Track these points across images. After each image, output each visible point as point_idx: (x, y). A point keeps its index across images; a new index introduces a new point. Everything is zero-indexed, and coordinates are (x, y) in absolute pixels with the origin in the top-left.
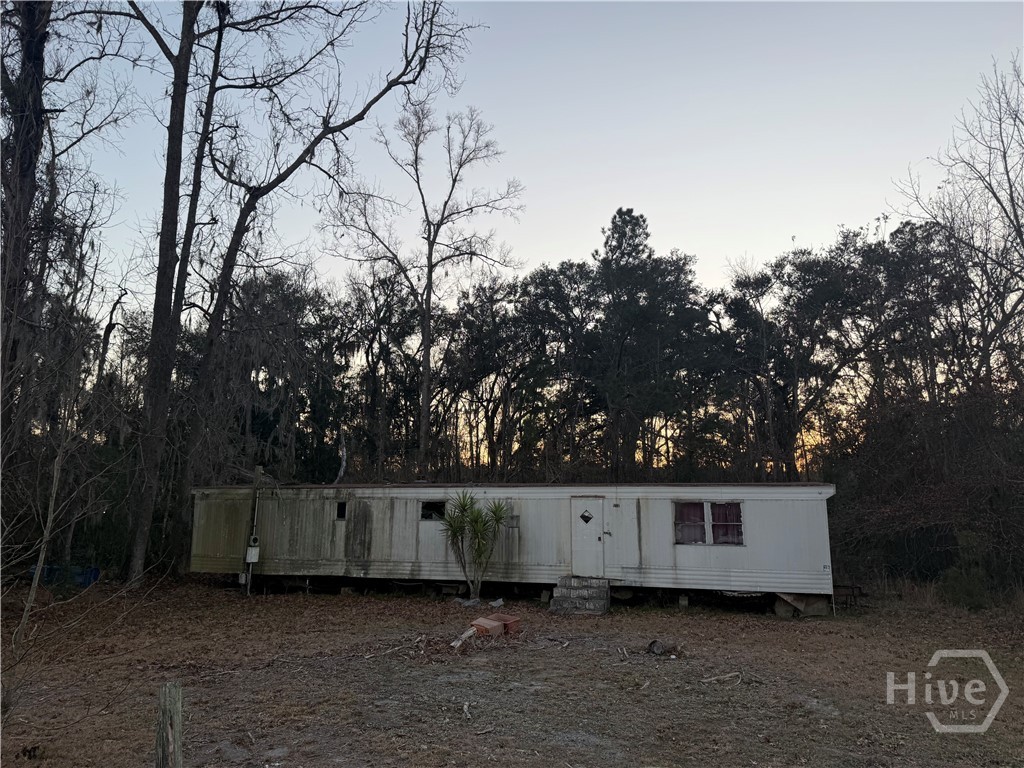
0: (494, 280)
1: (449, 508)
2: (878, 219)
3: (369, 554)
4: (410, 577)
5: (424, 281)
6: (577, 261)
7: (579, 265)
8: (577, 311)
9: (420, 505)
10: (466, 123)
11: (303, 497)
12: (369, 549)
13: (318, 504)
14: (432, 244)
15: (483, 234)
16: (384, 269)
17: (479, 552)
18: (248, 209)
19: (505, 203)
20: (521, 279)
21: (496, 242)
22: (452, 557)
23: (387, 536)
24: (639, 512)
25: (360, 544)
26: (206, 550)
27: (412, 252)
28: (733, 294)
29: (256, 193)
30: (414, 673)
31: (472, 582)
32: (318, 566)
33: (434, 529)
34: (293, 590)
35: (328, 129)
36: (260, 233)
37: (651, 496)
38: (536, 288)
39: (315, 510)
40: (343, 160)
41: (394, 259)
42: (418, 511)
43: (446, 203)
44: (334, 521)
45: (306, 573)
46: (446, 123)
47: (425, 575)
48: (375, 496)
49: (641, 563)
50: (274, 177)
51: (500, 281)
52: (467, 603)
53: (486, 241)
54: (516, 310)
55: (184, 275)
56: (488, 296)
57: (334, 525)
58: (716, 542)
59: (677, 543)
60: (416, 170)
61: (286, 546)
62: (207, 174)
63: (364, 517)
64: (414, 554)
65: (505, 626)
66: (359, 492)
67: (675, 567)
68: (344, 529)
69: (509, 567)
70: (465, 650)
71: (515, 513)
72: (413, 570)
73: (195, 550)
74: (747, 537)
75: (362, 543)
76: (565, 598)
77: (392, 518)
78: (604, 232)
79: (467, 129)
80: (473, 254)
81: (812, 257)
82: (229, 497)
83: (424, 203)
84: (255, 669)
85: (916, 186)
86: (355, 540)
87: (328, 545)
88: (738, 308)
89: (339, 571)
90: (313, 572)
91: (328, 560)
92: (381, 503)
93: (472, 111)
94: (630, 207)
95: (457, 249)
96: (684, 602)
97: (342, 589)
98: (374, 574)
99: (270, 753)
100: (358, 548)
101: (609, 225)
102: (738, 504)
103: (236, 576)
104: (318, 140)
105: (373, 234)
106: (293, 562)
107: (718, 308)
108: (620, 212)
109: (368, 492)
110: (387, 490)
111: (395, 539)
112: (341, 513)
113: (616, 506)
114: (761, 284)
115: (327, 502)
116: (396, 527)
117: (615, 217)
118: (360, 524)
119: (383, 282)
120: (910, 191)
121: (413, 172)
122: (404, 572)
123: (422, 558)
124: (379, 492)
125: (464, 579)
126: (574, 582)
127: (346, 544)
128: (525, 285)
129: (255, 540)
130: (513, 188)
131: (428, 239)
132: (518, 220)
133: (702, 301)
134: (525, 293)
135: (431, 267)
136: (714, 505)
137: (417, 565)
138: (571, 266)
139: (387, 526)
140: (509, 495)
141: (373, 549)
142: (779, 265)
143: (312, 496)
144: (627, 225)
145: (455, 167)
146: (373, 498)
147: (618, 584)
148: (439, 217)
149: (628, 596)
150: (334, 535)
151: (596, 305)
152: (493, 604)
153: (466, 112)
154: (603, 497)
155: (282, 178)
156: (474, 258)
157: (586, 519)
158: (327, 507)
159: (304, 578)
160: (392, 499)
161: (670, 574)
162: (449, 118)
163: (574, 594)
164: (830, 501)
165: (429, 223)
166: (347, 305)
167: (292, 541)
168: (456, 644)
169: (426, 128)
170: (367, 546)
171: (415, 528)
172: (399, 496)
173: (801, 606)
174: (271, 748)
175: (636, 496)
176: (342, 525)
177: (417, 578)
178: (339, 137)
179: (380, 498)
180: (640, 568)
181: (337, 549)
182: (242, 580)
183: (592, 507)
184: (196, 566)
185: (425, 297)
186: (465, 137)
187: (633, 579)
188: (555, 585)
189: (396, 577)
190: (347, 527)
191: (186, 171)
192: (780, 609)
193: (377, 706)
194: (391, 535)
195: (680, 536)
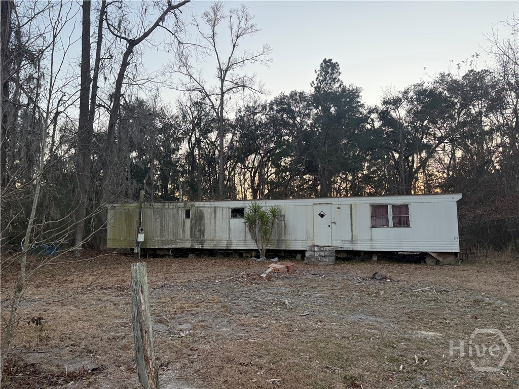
0: (255, 102)
1: (247, 211)
2: (473, 56)
3: (203, 236)
4: (226, 248)
5: (219, 102)
6: (299, 90)
7: (300, 93)
8: (298, 119)
9: (230, 210)
10: (240, 13)
11: (167, 207)
12: (203, 234)
13: (175, 210)
14: (223, 80)
15: (250, 75)
16: (197, 96)
17: (265, 233)
18: (129, 51)
19: (262, 58)
20: (269, 102)
21: (257, 80)
22: (249, 236)
23: (213, 227)
24: (351, 211)
25: (199, 231)
26: (115, 236)
27: (211, 87)
28: (381, 107)
29: (132, 43)
30: (245, 289)
31: (261, 250)
32: (176, 243)
33: (238, 223)
34: (162, 256)
35: (171, 7)
36: (136, 65)
37: (358, 202)
38: (277, 106)
39: (173, 214)
40: (180, 23)
41: (202, 90)
42: (229, 213)
43: (230, 58)
44: (184, 220)
45: (170, 247)
46: (229, 14)
47: (234, 247)
48: (206, 206)
49: (352, 238)
50: (142, 34)
51: (258, 102)
52: (259, 260)
53: (251, 80)
54: (267, 118)
55: (95, 88)
56: (251, 111)
57: (184, 221)
58: (395, 226)
59: (373, 227)
60: (214, 41)
61: (159, 233)
62: (105, 32)
63: (200, 217)
64: (228, 235)
65: (287, 267)
66: (197, 204)
67: (371, 240)
68: (189, 224)
69: (279, 241)
70: (269, 278)
71: (282, 213)
72: (227, 244)
73: (108, 237)
74: (411, 223)
75: (200, 231)
76: (313, 257)
77: (215, 217)
78: (316, 72)
79: (241, 17)
80: (244, 86)
81: (424, 87)
82: (126, 208)
83: (218, 58)
84: (155, 289)
85: (496, 36)
86: (196, 228)
87: (181, 232)
88: (384, 116)
89: (188, 245)
90: (174, 246)
91: (182, 240)
92: (209, 210)
93: (243, 7)
94: (330, 58)
95: (236, 84)
96: (375, 258)
97: (189, 255)
98: (206, 246)
99: (181, 327)
100: (197, 233)
101: (319, 68)
102: (407, 205)
103: (132, 249)
104: (165, 13)
105: (191, 76)
106: (162, 241)
107: (374, 116)
108: (325, 61)
109: (201, 204)
110: (212, 203)
111: (217, 228)
112: (188, 215)
113: (338, 208)
114: (396, 102)
115: (180, 210)
116: (217, 222)
117: (322, 64)
118: (198, 221)
119: (196, 103)
120: (492, 39)
121: (212, 41)
122: (223, 245)
123: (232, 238)
124: (208, 204)
125: (256, 248)
126: (316, 249)
127: (191, 232)
128: (272, 104)
129: (142, 230)
130: (266, 49)
131: (220, 78)
132: (269, 67)
133: (365, 112)
134: (272, 109)
135: (223, 94)
136: (394, 206)
137: (229, 241)
138: (296, 94)
139: (213, 222)
140: (279, 204)
141: (205, 234)
142: (406, 92)
143: (171, 207)
144: (329, 68)
145: (234, 38)
146: (205, 207)
147: (340, 249)
148: (226, 67)
149: (344, 256)
150: (184, 226)
151: (308, 115)
152: (273, 260)
153: (240, 8)
154: (331, 204)
155: (146, 35)
156: (246, 88)
157: (322, 216)
158: (180, 212)
159: (168, 249)
160: (215, 207)
161: (369, 243)
162: (231, 11)
163: (317, 254)
164: (459, 203)
165: (221, 70)
166: (177, 117)
167: (162, 230)
168: (264, 275)
169: (218, 17)
170: (202, 232)
171: (228, 222)
172: (218, 205)
173: (441, 259)
174: (180, 324)
175: (350, 202)
176: (188, 222)
177: (230, 248)
178: (177, 11)
179: (209, 207)
180: (352, 241)
181: (186, 234)
182: (136, 251)
183: (325, 209)
184: (110, 245)
185: (219, 110)
186: (240, 22)
187: (348, 247)
188: (306, 250)
189: (218, 248)
190: (191, 222)
191: (94, 29)
192: (428, 260)
193: (234, 303)
194: (215, 226)
195: (374, 223)
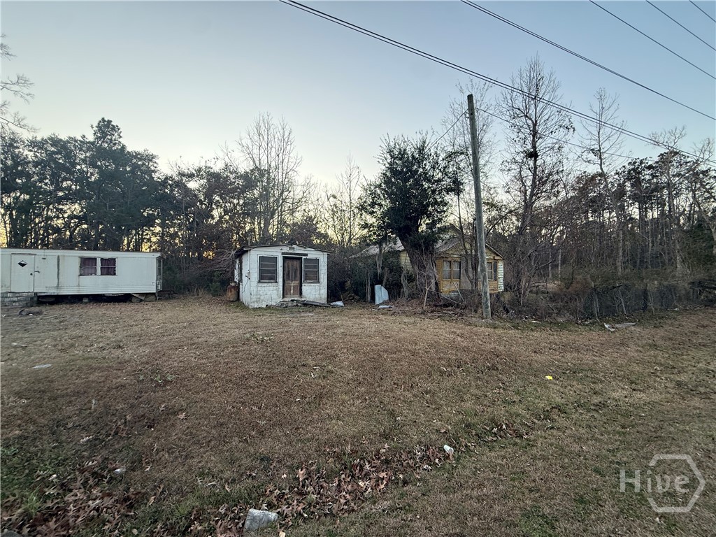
19: (15, 88)
28: (177, 178)
37: (66, 254)
49: (58, 284)
54: (35, 157)
58: (102, 274)
59: (81, 275)
67: (79, 286)
74: (118, 272)
78: (92, 127)
94: (109, 119)
96: (86, 300)
102: (115, 259)
108: (103, 119)
113: (44, 259)
114: (190, 176)
117: (100, 122)
126: (11, 295)
130: (22, 80)
133: (162, 178)
136: (102, 259)
147: (43, 294)
149: (53, 299)
154: (35, 255)
157: (23, 265)
161: (76, 289)
164: (158, 259)
173: (142, 298)
175: (57, 254)
180: (58, 287)
183: (26, 259)
187: (53, 292)
192: (133, 300)
195: (82, 272)
